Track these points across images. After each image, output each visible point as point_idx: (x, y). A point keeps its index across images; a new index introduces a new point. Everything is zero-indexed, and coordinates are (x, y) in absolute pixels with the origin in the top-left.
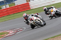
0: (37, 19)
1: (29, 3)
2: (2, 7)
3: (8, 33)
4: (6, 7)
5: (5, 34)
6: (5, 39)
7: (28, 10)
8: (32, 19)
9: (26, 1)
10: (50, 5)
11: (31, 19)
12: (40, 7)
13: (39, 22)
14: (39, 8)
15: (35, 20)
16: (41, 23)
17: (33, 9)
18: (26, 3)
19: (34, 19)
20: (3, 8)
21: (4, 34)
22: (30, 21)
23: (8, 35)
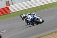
1: (9, 7)
7: (8, 14)
9: (6, 5)
10: (29, 9)
17: (12, 13)
18: (6, 7)
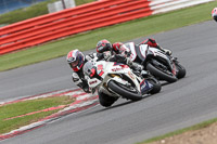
0: (118, 72)
2: (49, 5)
3: (72, 100)
4: (64, 7)
5: (60, 103)
6: (60, 122)
8: (98, 72)
11: (93, 71)
12: (186, 8)
13: (125, 83)
14: (182, 9)
15: (110, 75)
16: (134, 85)
19: (102, 73)
20: (55, 10)
21: (58, 103)
22: (89, 80)
23: (72, 107)
